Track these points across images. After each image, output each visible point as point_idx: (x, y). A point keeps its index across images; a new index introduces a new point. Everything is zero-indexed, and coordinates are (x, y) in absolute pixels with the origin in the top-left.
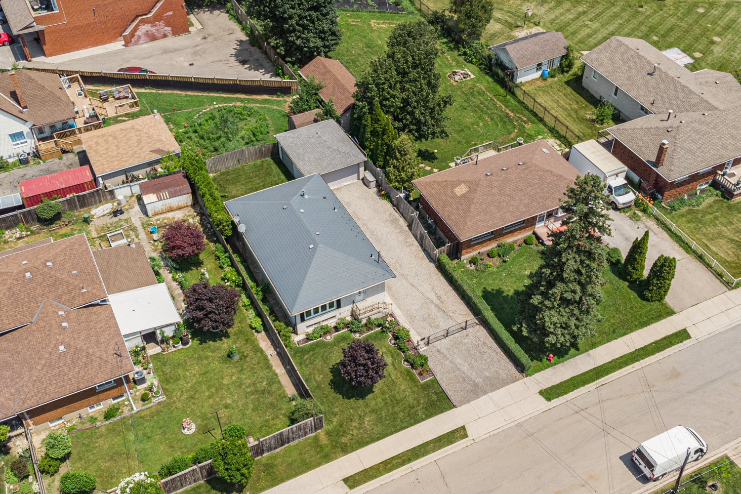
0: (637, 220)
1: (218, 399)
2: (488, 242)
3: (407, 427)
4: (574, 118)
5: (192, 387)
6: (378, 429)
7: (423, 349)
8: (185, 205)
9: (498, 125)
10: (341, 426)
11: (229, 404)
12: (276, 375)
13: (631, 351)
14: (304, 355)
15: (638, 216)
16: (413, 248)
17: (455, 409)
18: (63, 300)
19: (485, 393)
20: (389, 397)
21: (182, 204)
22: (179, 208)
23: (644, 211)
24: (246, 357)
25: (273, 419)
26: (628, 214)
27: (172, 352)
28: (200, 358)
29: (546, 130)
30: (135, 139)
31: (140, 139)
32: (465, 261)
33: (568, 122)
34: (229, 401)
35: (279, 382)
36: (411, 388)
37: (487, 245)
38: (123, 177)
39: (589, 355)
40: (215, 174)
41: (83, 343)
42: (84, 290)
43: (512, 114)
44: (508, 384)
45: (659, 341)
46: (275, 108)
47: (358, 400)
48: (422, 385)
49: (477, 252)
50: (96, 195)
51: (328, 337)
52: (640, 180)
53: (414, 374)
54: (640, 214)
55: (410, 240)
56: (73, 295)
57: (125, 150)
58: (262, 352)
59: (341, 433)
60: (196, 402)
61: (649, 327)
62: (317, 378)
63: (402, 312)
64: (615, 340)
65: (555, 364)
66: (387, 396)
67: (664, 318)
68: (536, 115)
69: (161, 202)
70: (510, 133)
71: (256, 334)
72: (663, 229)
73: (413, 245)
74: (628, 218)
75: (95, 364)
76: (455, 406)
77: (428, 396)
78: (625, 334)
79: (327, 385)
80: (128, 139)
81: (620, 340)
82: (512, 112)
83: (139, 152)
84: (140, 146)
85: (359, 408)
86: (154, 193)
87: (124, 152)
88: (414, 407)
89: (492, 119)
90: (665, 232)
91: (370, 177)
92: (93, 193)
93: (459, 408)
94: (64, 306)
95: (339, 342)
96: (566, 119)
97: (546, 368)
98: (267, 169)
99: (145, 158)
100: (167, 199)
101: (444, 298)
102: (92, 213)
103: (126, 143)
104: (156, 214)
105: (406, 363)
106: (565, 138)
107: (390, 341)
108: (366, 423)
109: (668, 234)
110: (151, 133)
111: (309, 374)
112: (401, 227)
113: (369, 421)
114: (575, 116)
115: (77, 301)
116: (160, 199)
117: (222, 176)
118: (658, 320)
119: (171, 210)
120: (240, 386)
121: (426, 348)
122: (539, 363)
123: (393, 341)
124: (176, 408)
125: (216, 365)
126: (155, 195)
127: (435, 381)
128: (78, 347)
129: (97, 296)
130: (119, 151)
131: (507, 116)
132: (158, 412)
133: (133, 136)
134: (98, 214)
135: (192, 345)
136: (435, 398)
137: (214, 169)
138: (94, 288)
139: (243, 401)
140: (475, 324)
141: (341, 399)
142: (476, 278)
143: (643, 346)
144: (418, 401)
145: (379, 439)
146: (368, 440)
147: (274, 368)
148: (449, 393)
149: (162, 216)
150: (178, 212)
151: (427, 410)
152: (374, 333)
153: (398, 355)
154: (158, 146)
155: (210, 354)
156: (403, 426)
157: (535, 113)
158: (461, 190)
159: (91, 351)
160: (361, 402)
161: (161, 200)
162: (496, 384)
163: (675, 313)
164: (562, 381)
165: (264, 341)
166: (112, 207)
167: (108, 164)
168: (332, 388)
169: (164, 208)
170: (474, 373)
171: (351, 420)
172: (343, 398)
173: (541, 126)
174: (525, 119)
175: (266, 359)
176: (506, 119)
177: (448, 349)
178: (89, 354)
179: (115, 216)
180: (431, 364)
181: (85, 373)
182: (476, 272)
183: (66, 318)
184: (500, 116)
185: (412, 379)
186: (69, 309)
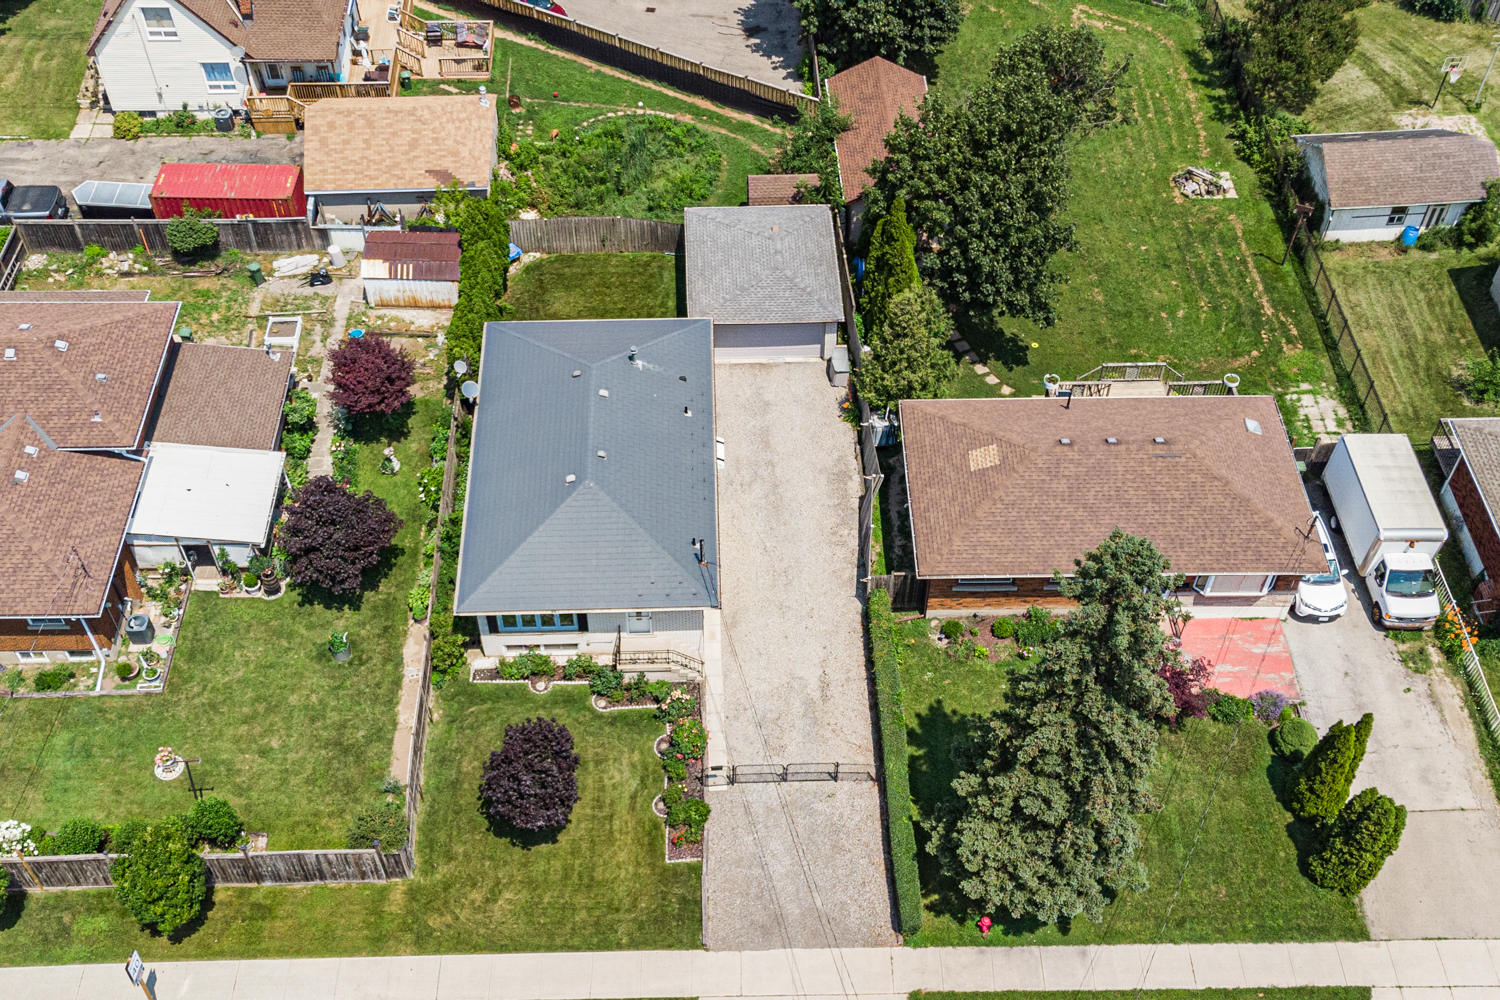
0: (1417, 671)
1: (258, 730)
2: (1003, 600)
3: (577, 949)
4: (1416, 364)
5: (227, 687)
6: (518, 927)
7: (716, 789)
8: (447, 303)
9: (1219, 328)
10: (447, 887)
11: (272, 749)
12: (395, 724)
13: (1191, 987)
14: (472, 704)
15: (1427, 661)
16: (841, 553)
17: (700, 952)
18: (52, 424)
19: (788, 943)
20: (581, 865)
21: (439, 299)
22: (434, 307)
23: (1450, 653)
24: (362, 663)
25: (330, 815)
26: (1402, 647)
27: (236, 599)
28: (279, 633)
29: (1330, 373)
30: (408, 136)
31: (416, 140)
32: (934, 623)
33: (1397, 369)
34: (275, 743)
35: (391, 742)
36: (638, 864)
37: (1000, 605)
38: (363, 209)
39: (1084, 953)
40: (545, 256)
41: (32, 525)
42: (97, 419)
43: (1269, 312)
44: (852, 944)
45: (1280, 990)
46: (755, 147)
47: (514, 845)
48: (665, 869)
49: (970, 612)
50: (291, 230)
51: (541, 685)
52: (1482, 574)
53: (663, 836)
54: (1435, 656)
55: (846, 532)
56: (73, 421)
57: (380, 154)
58: (399, 664)
59: (438, 904)
60: (217, 719)
61: (1277, 946)
62: (465, 764)
63: (725, 687)
64: (1171, 945)
65: (989, 943)
66: (577, 862)
67: (1332, 939)
68: (1325, 331)
69: (394, 282)
70: (1235, 355)
71: (412, 622)
72: (1472, 716)
73: (844, 544)
74: (1397, 656)
75: (33, 575)
76: (704, 947)
77: (663, 899)
78: (1203, 939)
79: (476, 788)
80: (394, 134)
81: (1185, 949)
82: (1274, 307)
83: (403, 166)
84: (412, 154)
85: (506, 863)
86: (385, 260)
87: (377, 158)
88: (617, 910)
89: (1215, 309)
90: (1471, 726)
91: (841, 363)
92: (285, 224)
93: (711, 953)
94: (46, 437)
95: (556, 703)
96: (1394, 362)
97: (965, 944)
98: (652, 276)
99: (411, 181)
100: (408, 279)
101: (834, 690)
102: (275, 264)
103: (387, 140)
104: (384, 305)
105: (661, 805)
106: (1362, 407)
107: (659, 744)
108: (500, 902)
109: (1478, 732)
110: (443, 134)
111: (456, 750)
112: (845, 496)
113: (509, 901)
114: (1422, 363)
115: (73, 437)
116: (393, 276)
117: (556, 265)
118: (1311, 939)
119: (415, 305)
120: (313, 720)
121: (725, 788)
122: (954, 925)
123: (664, 746)
124: (173, 716)
125: (298, 658)
126: (387, 264)
127: (696, 871)
128: (18, 530)
129: (115, 440)
130: (368, 153)
131: (1256, 312)
132: (137, 712)
133: (405, 130)
134: (283, 269)
135: (282, 598)
136: (675, 907)
137: (545, 245)
138: (118, 421)
139: (301, 754)
140: (866, 776)
141: (483, 830)
142: (936, 670)
143: (1230, 987)
144: (636, 899)
145: (503, 949)
146: (481, 941)
147: (399, 708)
148: (709, 910)
149: (394, 312)
150: (428, 313)
151: (641, 928)
152: (639, 711)
153: (658, 780)
154: (447, 164)
155: (303, 631)
156: (571, 943)
157: (1327, 324)
158: (983, 458)
159: (36, 547)
160: (518, 852)
161: (396, 278)
162: (827, 932)
163: (1369, 939)
164: (981, 990)
165: (416, 643)
166: (316, 263)
167: (334, 174)
168: (479, 799)
169: (400, 295)
170: (791, 889)
171: (474, 885)
172: (488, 830)
173: (1325, 361)
174: (1294, 332)
175: (397, 683)
176: (1247, 320)
177: (769, 810)
178: (30, 549)
179: (312, 285)
180: (711, 827)
181: (8, 586)
182: (943, 657)
183: (31, 465)
184: (1239, 306)
185: (653, 847)
186: (53, 446)
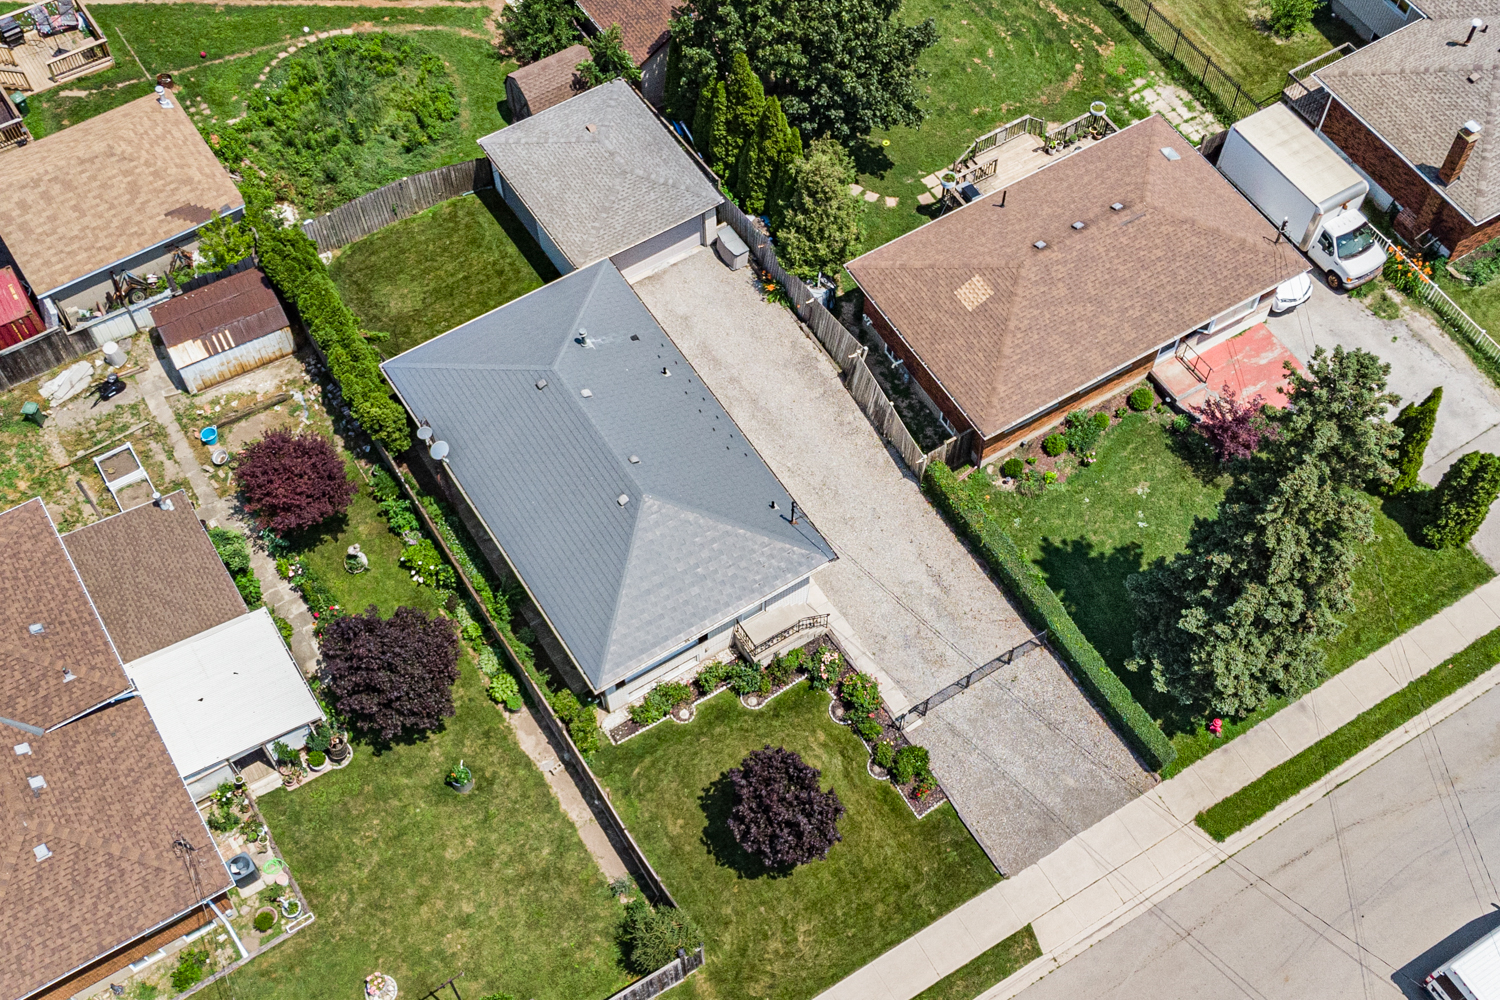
0: (1391, 318)
1: (440, 904)
2: (1045, 419)
3: (899, 941)
4: (1218, 21)
5: (374, 877)
6: (829, 953)
7: (912, 727)
8: (278, 354)
9: (1032, 54)
10: (743, 952)
11: (468, 916)
12: (572, 825)
13: (1398, 689)
14: (632, 766)
15: (1392, 305)
16: (861, 440)
17: (1002, 883)
18: (20, 709)
19: (1071, 832)
20: (847, 864)
21: (267, 354)
22: (264, 364)
23: (1408, 290)
24: (491, 783)
25: (579, 947)
26: (1368, 301)
27: (309, 783)
28: (381, 795)
29: (1152, 60)
30: (121, 184)
31: (135, 183)
32: (990, 470)
33: (1205, 33)
34: (467, 908)
35: (580, 844)
36: (896, 835)
37: (1041, 425)
38: (107, 286)
39: (1303, 707)
40: (338, 253)
41: (91, 830)
42: (70, 677)
43: (1065, 18)
44: (1121, 803)
45: (1461, 654)
46: (465, 33)
47: (774, 878)
48: (922, 825)
49: (1018, 443)
50: (45, 347)
51: (684, 713)
52: (1393, 204)
53: (898, 796)
54: (1396, 297)
55: (851, 417)
56: (42, 693)
57: (101, 217)
58: (529, 764)
59: (746, 972)
60: (388, 916)
61: (1435, 617)
62: (670, 828)
63: (852, 626)
64: (1361, 661)
65: (1227, 739)
66: (842, 862)
67: (1469, 590)
68: (1124, 18)
69: (216, 357)
70: (1064, 77)
71: (506, 715)
72: (1453, 338)
73: (857, 431)
74: (1369, 312)
75: (133, 880)
76: (1002, 876)
77: (939, 853)
78: (1382, 643)
79: (698, 844)
80: (104, 186)
81: (1373, 659)
82: (1065, 11)
83: (137, 219)
84: (138, 201)
85: (779, 900)
86: (195, 339)
87: (99, 222)
88: (907, 887)
89: (1016, 35)
90: (1458, 348)
91: (734, 244)
92: (37, 343)
93: (1013, 878)
94: (23, 725)
95: (710, 723)
96: (1197, 25)
97: (1207, 752)
98: (468, 227)
99: (155, 233)
100: (231, 348)
101: (948, 578)
102: (44, 393)
103: (99, 196)
104: (207, 386)
105: (877, 769)
106: (1201, 84)
107: (834, 713)
108: (801, 939)
109: (1467, 351)
110: (159, 163)
111: (652, 819)
112: (824, 381)
113: (807, 933)
114: (1219, 16)
115: (55, 709)
116: (213, 352)
117: (357, 257)
118: (1456, 598)
119: (244, 371)
120: (487, 864)
121: (920, 723)
122: (1189, 739)
123: (840, 712)
124: (342, 938)
125: (421, 809)
126: (199, 342)
127: (950, 812)
128: (83, 843)
129: (105, 690)
130: (86, 220)
131: (1053, 23)
132: (302, 954)
133: (114, 177)
134: (59, 394)
135: (355, 759)
136: (953, 856)
137: (334, 240)
138: (93, 668)
139: (502, 904)
140: (1029, 646)
141: (735, 880)
142: (1019, 514)
143: (1424, 672)
144: (916, 868)
145: (835, 979)
146: (810, 983)
147: (563, 807)
148: (986, 842)
149: (224, 390)
150: (262, 373)
151: (937, 888)
152: (792, 690)
153: (857, 747)
154: (185, 196)
155: (405, 781)
156: (888, 939)
157: (1122, 11)
158: (973, 293)
159: (115, 849)
160: (782, 883)
161: (217, 353)
162: (1092, 808)
163: (1495, 575)
164: (1246, 784)
165: (529, 734)
166: (91, 371)
167: (62, 261)
168: (709, 852)
169: (224, 369)
170: (1040, 783)
171: (766, 937)
172: (740, 877)
173: (1139, 48)
174: (1098, 30)
175: (540, 782)
176: (1050, 34)
177: (972, 721)
178: (110, 855)
179: (105, 398)
180: (937, 767)
181: (112, 907)
182: (1018, 497)
183: (36, 763)
184: (1035, 24)
185: (897, 810)
186: (40, 731)
